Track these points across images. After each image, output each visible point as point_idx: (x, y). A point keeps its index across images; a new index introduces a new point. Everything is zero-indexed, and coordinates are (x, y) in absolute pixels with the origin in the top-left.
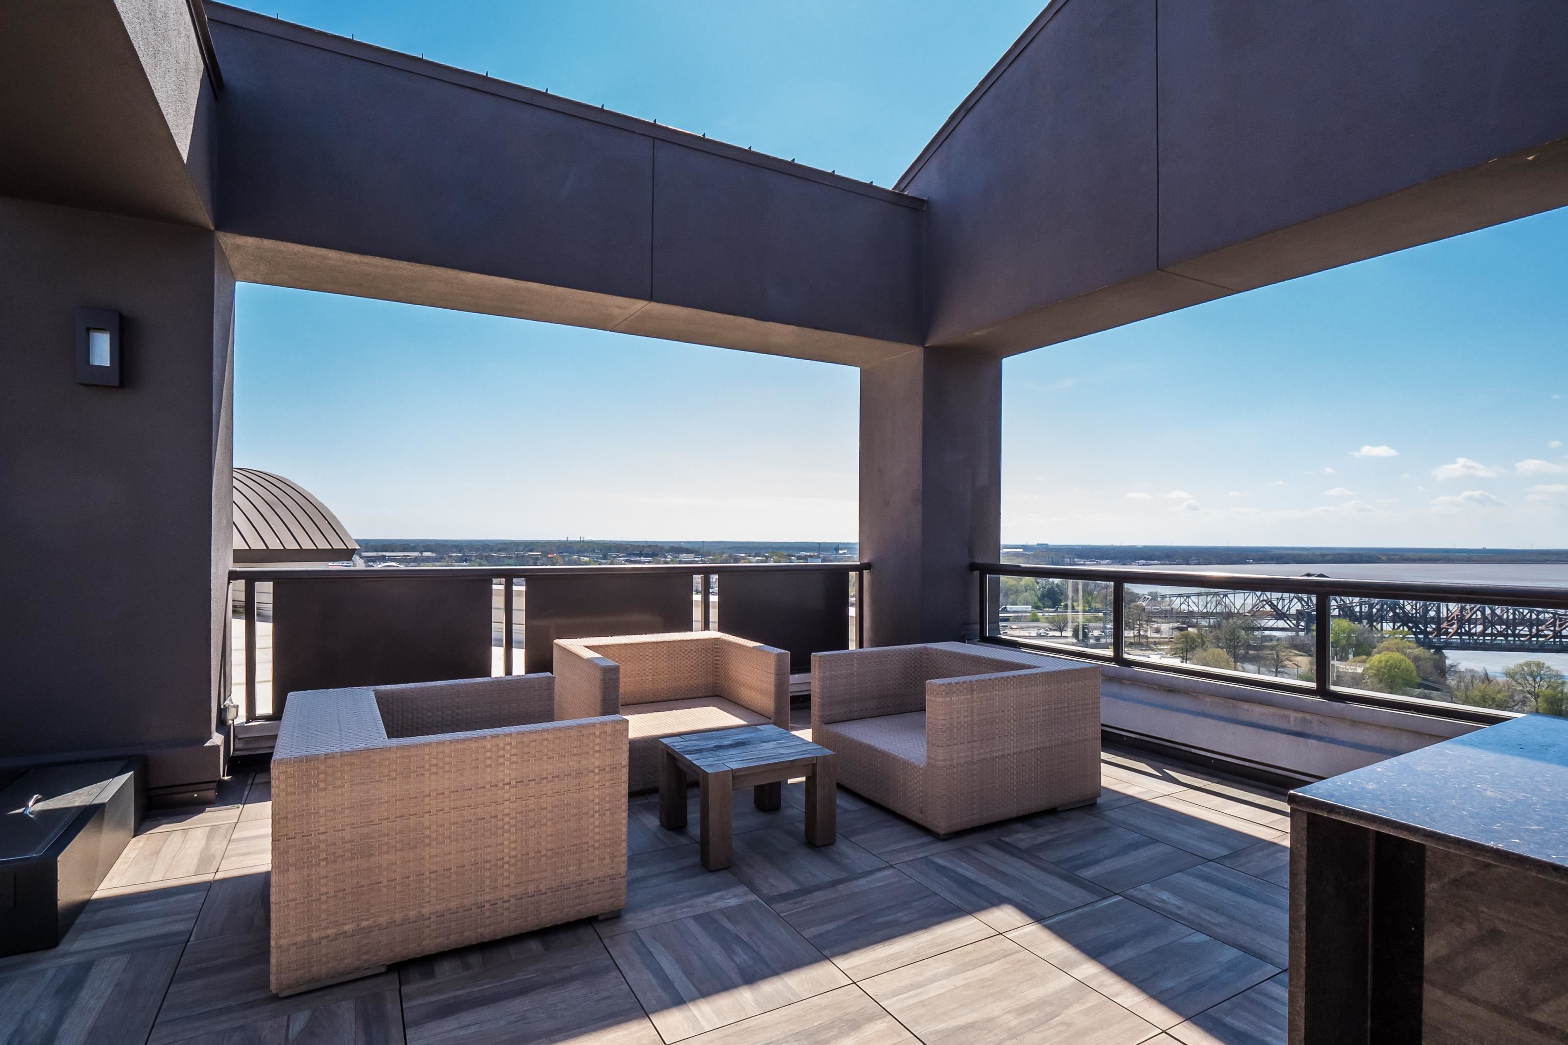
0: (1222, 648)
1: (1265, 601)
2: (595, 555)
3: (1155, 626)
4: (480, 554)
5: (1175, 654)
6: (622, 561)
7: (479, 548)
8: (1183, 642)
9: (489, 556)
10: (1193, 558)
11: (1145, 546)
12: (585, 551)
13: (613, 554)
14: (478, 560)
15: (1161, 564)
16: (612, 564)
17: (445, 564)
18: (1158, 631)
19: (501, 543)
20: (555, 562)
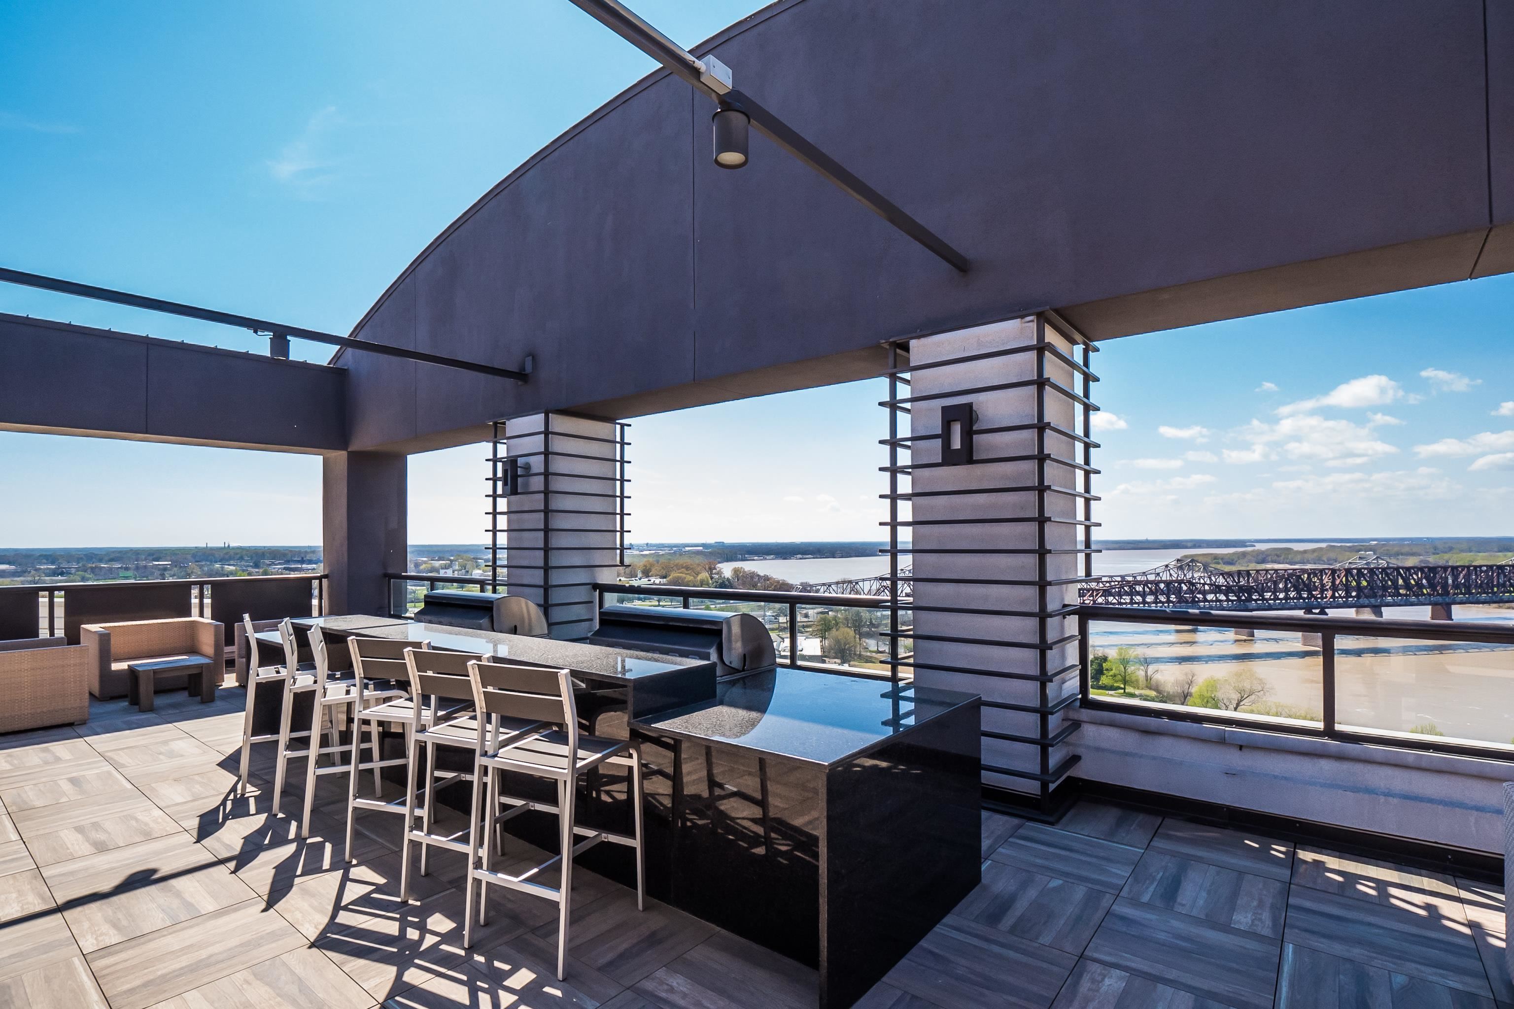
0: (850, 627)
1: (884, 586)
2: (243, 563)
3: (805, 611)
4: (84, 566)
5: (816, 635)
6: (279, 569)
7: (82, 558)
8: (822, 624)
9: (96, 567)
10: (838, 552)
11: (802, 543)
12: (230, 559)
13: (267, 562)
14: (80, 573)
15: (814, 558)
16: (265, 573)
17: (29, 579)
18: (806, 616)
19: (113, 552)
20: (190, 572)
